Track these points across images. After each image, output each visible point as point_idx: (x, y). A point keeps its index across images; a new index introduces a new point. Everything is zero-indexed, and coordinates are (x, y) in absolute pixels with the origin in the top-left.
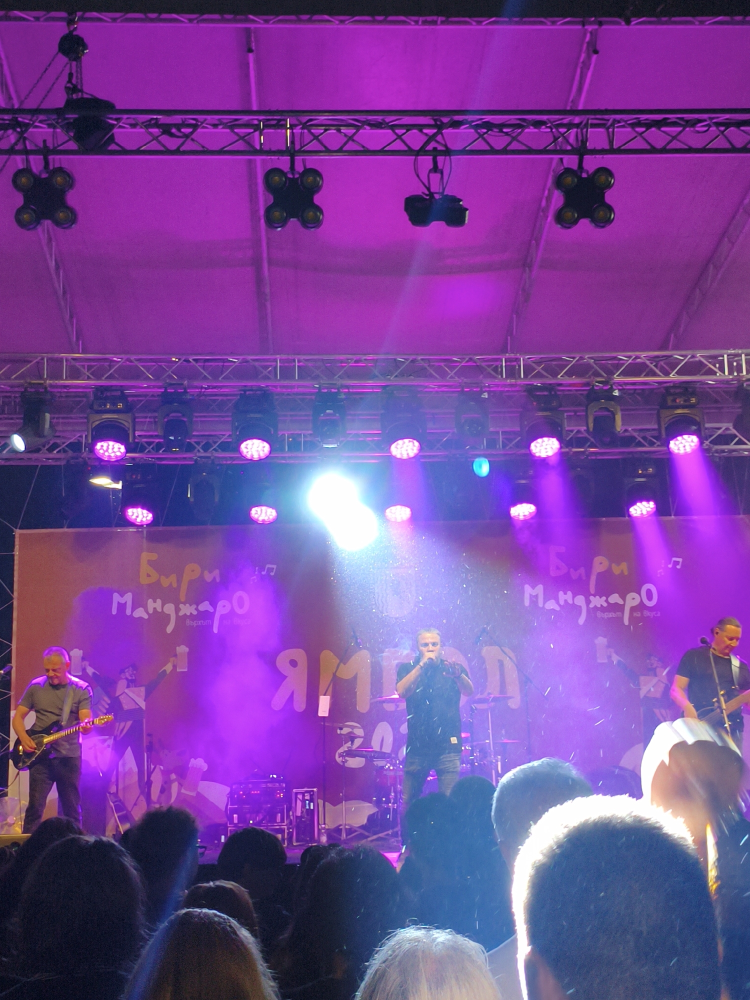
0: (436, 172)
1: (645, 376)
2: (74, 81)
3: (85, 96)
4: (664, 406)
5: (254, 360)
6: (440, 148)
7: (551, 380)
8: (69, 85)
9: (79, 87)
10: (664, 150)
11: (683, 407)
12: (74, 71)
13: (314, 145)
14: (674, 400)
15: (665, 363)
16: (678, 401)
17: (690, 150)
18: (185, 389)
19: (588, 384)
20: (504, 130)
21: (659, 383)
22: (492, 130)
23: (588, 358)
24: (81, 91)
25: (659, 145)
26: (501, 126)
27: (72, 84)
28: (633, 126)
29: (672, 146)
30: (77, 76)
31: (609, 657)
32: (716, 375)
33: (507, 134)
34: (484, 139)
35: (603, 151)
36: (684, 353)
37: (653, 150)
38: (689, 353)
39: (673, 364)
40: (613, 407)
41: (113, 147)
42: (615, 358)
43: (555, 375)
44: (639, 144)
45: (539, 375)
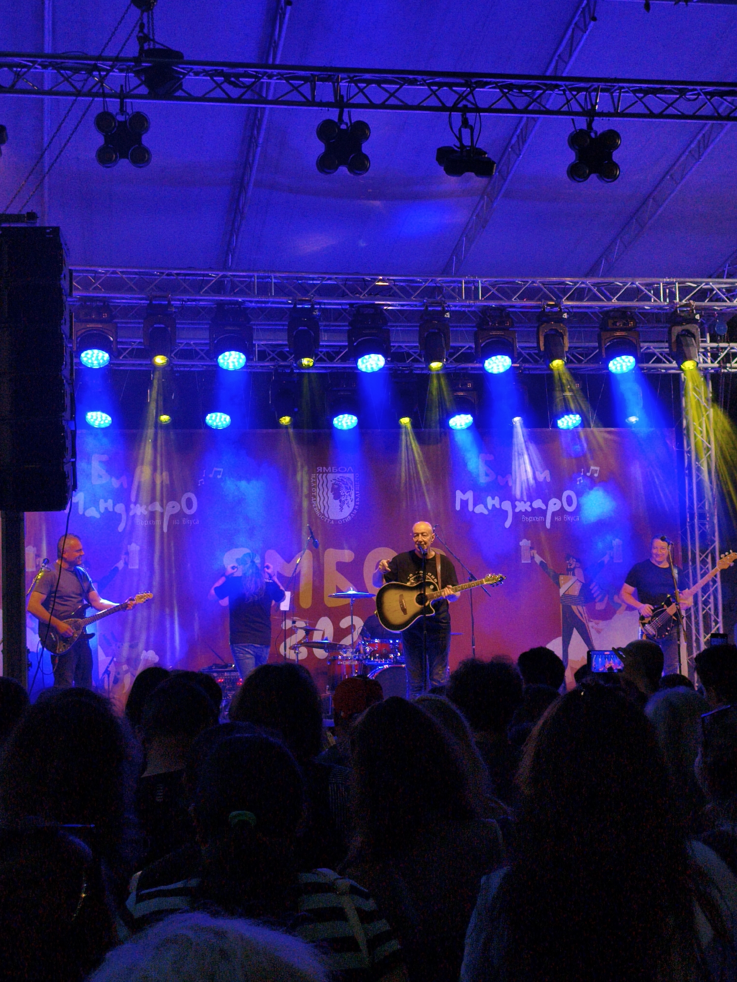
0: (466, 127)
1: (588, 300)
2: (146, 31)
3: (157, 46)
4: (604, 328)
5: (232, 275)
6: (470, 105)
7: (505, 303)
8: (141, 34)
9: (151, 37)
10: (661, 116)
11: (622, 330)
12: (145, 20)
13: (360, 99)
14: (614, 324)
15: (605, 289)
16: (618, 324)
17: (683, 116)
18: (169, 302)
19: (539, 307)
20: (523, 91)
21: (601, 307)
22: (513, 91)
23: (538, 282)
24: (153, 40)
25: (657, 111)
26: (520, 88)
27: (144, 33)
28: (635, 92)
29: (668, 112)
30: (149, 27)
31: (533, 558)
32: (650, 300)
33: (526, 94)
34: (507, 98)
35: (609, 115)
36: (624, 279)
37: (652, 115)
38: (629, 280)
39: (614, 290)
40: (561, 329)
41: (180, 93)
42: (563, 283)
43: (509, 298)
44: (639, 108)
45: (493, 297)
